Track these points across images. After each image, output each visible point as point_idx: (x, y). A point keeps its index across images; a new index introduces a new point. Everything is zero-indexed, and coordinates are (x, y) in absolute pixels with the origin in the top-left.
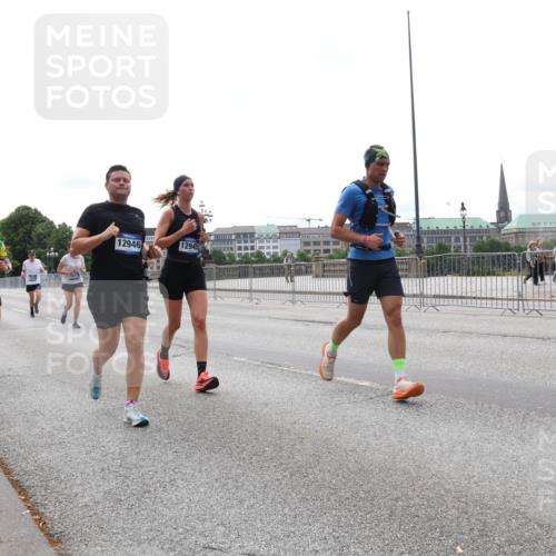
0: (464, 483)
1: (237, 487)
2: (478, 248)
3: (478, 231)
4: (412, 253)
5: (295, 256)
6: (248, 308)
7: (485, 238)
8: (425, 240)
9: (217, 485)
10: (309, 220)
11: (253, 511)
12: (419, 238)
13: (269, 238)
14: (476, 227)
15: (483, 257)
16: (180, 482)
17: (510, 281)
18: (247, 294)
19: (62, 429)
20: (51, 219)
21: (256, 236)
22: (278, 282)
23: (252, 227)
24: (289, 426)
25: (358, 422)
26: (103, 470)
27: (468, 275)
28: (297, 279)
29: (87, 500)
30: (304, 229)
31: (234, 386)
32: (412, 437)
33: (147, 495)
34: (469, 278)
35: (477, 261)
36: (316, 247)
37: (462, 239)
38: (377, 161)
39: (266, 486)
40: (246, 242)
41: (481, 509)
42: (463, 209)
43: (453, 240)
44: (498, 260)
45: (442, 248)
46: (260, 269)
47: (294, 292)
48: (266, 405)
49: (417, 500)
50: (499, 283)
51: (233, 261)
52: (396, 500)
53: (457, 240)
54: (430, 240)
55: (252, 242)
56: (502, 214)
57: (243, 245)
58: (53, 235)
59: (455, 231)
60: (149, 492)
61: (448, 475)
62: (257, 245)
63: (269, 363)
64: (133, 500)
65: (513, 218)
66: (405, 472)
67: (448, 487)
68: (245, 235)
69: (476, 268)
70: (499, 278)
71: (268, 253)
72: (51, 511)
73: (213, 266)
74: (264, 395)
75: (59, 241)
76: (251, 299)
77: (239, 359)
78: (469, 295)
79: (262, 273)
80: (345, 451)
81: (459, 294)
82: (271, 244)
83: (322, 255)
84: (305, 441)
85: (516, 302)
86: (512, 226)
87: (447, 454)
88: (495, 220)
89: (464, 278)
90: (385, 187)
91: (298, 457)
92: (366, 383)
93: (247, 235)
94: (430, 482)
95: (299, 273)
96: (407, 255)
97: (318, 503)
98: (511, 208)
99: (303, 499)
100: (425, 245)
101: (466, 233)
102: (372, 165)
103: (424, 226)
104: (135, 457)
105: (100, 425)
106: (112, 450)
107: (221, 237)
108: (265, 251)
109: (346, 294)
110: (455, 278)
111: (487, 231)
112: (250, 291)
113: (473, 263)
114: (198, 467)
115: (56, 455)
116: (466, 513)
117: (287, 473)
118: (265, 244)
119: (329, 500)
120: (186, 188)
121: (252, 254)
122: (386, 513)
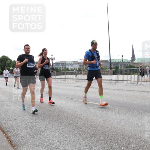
0: (124, 130)
1: (62, 132)
2: (126, 67)
3: (127, 63)
4: (109, 69)
5: (77, 69)
6: (65, 83)
7: (128, 65)
8: (112, 65)
9: (57, 131)
10: (81, 60)
11: (67, 138)
12: (111, 65)
13: (70, 64)
14: (126, 62)
15: (128, 70)
16: (47, 130)
17: (135, 76)
18: (65, 80)
19: (15, 116)
20: (11, 59)
21: (67, 64)
22: (73, 76)
23: (66, 61)
24: (76, 115)
25: (95, 114)
26: (26, 127)
27: (124, 74)
28: (78, 75)
29: (22, 135)
30: (80, 62)
31: (61, 104)
32: (109, 118)
33: (38, 134)
34: (124, 75)
35: (126, 71)
36: (83, 67)
37: (122, 65)
38: (94, 44)
39: (70, 132)
40: (64, 65)
41: (128, 137)
42: (122, 57)
43: (120, 65)
44: (132, 70)
45: (117, 67)
46: (68, 73)
47: (77, 79)
48: (70, 109)
49: (111, 135)
50: (132, 77)
51: (61, 71)
52: (106, 135)
53: (121, 65)
54: (114, 65)
55: (66, 65)
56: (133, 58)
57: (63, 66)
58: (12, 64)
59: (120, 63)
60: (39, 133)
61: (119, 128)
62: (67, 66)
63: (71, 98)
64: (34, 135)
65: (136, 59)
66: (108, 127)
67: (119, 132)
68: (64, 64)
69: (126, 73)
70: (132, 75)
71: (70, 69)
72: (12, 138)
73: (55, 72)
74: (69, 107)
75: (13, 65)
76: (65, 81)
77: (63, 97)
78: (124, 80)
79: (69, 74)
80: (92, 122)
81: (122, 80)
82: (71, 66)
83: (85, 69)
84: (81, 119)
85: (137, 82)
86: (135, 61)
87: (119, 123)
88: (131, 60)
89: (123, 75)
90: (97, 51)
91: (79, 124)
92: (97, 104)
93: (64, 63)
94: (115, 130)
95: (78, 74)
96: (107, 69)
97: (84, 136)
98: (135, 57)
99: (80, 135)
100: (112, 66)
101: (123, 63)
102: (93, 45)
103: (112, 61)
104: (35, 123)
105: (25, 115)
106: (29, 122)
107: (57, 64)
108: (69, 68)
109: (87, 79)
110: (120, 75)
111: (129, 63)
112: (65, 79)
113: (125, 71)
114: (52, 126)
115: (13, 123)
116: (124, 139)
117: (76, 128)
118: (69, 66)
119: (87, 135)
120: (46, 52)
121: (66, 69)
122: (103, 139)
